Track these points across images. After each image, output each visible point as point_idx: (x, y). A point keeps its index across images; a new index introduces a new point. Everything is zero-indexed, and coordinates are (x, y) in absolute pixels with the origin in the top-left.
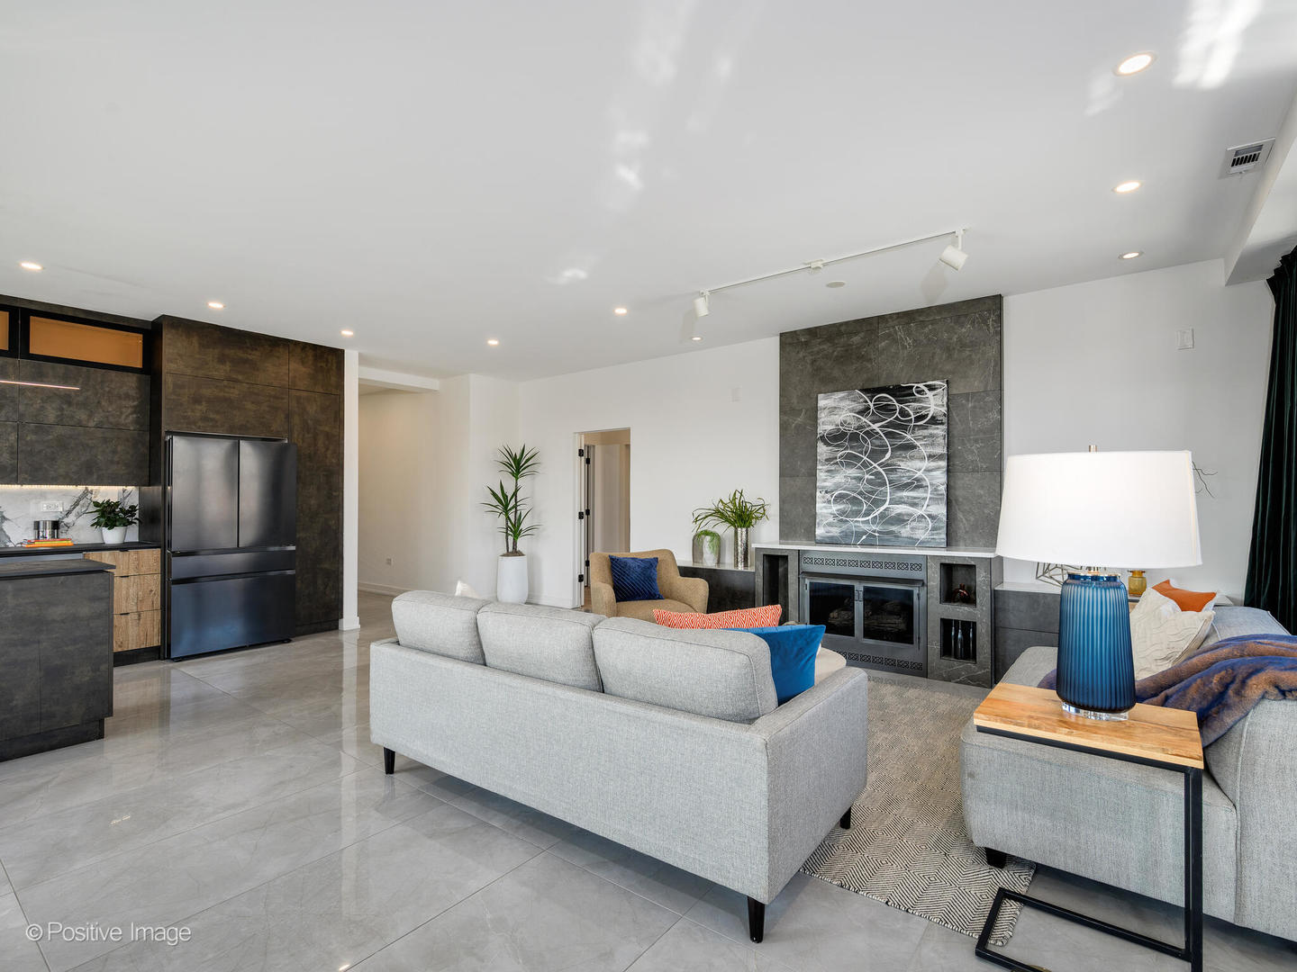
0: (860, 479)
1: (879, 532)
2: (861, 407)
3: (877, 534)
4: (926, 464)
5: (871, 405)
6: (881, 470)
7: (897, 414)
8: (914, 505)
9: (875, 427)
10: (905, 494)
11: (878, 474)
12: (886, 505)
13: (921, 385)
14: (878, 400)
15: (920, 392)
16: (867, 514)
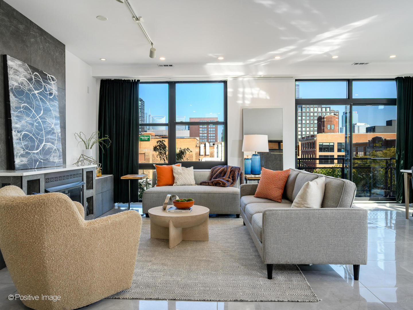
0: (32, 125)
1: (43, 160)
2: (29, 77)
3: (42, 161)
4: (54, 121)
5: (33, 77)
6: (40, 120)
7: (43, 88)
8: (53, 143)
9: (36, 92)
10: (49, 137)
11: (39, 123)
12: (44, 143)
13: (49, 76)
14: (36, 75)
15: (50, 79)
16: (37, 149)
